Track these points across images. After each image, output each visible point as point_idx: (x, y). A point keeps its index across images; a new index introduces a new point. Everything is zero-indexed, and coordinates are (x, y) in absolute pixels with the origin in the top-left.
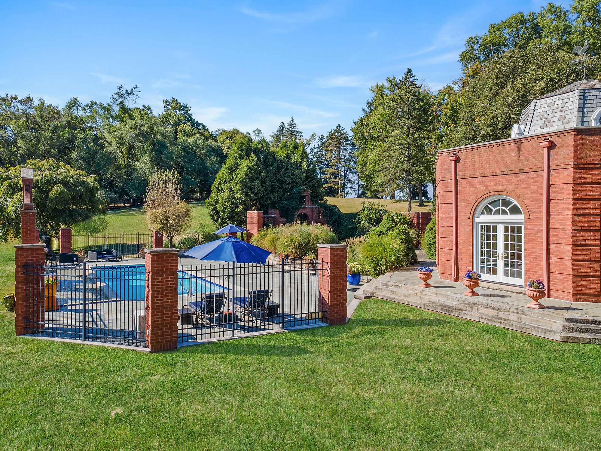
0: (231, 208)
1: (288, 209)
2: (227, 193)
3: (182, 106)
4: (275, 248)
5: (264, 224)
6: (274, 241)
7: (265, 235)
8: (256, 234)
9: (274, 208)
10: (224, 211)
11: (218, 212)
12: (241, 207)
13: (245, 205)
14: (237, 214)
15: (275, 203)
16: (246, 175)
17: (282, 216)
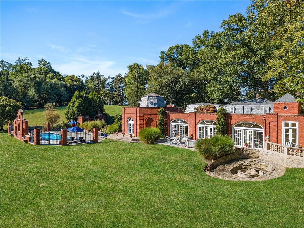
0: (73, 115)
1: (92, 115)
2: (72, 110)
3: (47, 63)
4: (87, 128)
5: (84, 121)
6: (87, 126)
7: (84, 124)
8: (81, 124)
9: (88, 115)
10: (71, 116)
11: (69, 117)
12: (77, 115)
13: (78, 114)
14: (75, 117)
15: (88, 113)
16: (78, 105)
17: (90, 117)
